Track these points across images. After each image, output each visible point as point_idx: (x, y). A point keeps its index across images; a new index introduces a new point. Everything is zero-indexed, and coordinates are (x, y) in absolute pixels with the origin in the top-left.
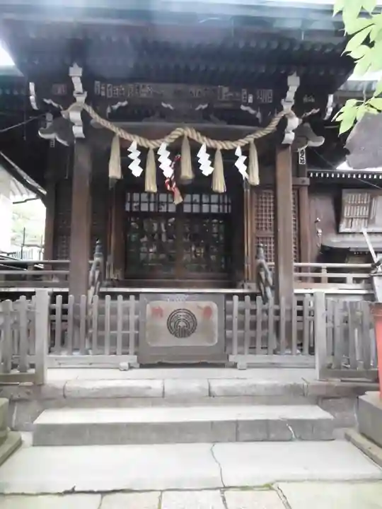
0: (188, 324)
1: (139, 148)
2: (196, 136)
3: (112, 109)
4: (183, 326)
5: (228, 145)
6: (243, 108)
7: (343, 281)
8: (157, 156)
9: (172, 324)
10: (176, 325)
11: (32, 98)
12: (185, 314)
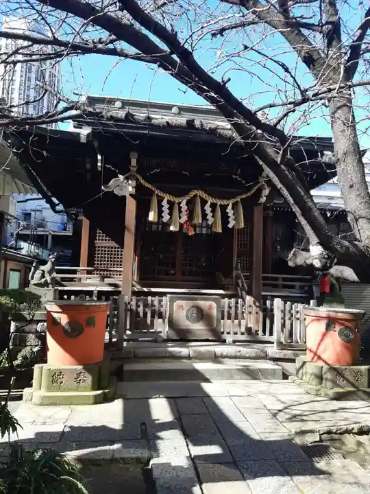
0: (198, 315)
1: (169, 202)
2: (205, 196)
3: (150, 174)
6: (234, 176)
7: (293, 287)
8: (180, 208)
9: (189, 315)
11: (99, 164)
12: (197, 309)
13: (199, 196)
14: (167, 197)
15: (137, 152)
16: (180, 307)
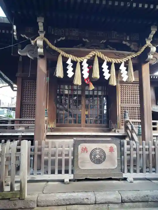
0: (101, 156)
2: (102, 56)
3: (57, 41)
5: (118, 61)
6: (124, 43)
8: (82, 66)
9: (93, 157)
10: (95, 157)
11: (15, 33)
12: (99, 151)
13: (98, 56)
14: (71, 57)
15: (43, 16)
16: (85, 150)
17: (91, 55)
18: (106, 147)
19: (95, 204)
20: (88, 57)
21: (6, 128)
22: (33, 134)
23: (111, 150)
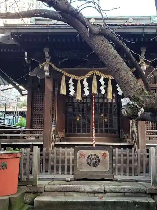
0: (96, 161)
1: (74, 81)
3: (61, 62)
4: (93, 162)
10: (91, 161)
11: (26, 58)
12: (94, 156)
13: (96, 75)
14: (72, 77)
16: (82, 155)
17: (90, 74)
18: (100, 153)
19: (85, 192)
20: (87, 76)
21: (18, 137)
22: (42, 143)
23: (104, 155)
